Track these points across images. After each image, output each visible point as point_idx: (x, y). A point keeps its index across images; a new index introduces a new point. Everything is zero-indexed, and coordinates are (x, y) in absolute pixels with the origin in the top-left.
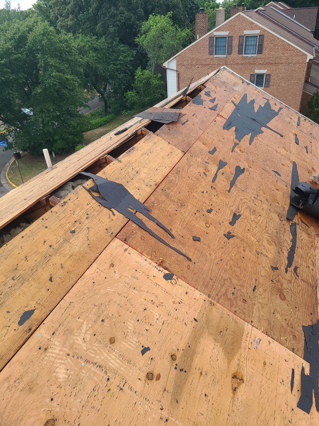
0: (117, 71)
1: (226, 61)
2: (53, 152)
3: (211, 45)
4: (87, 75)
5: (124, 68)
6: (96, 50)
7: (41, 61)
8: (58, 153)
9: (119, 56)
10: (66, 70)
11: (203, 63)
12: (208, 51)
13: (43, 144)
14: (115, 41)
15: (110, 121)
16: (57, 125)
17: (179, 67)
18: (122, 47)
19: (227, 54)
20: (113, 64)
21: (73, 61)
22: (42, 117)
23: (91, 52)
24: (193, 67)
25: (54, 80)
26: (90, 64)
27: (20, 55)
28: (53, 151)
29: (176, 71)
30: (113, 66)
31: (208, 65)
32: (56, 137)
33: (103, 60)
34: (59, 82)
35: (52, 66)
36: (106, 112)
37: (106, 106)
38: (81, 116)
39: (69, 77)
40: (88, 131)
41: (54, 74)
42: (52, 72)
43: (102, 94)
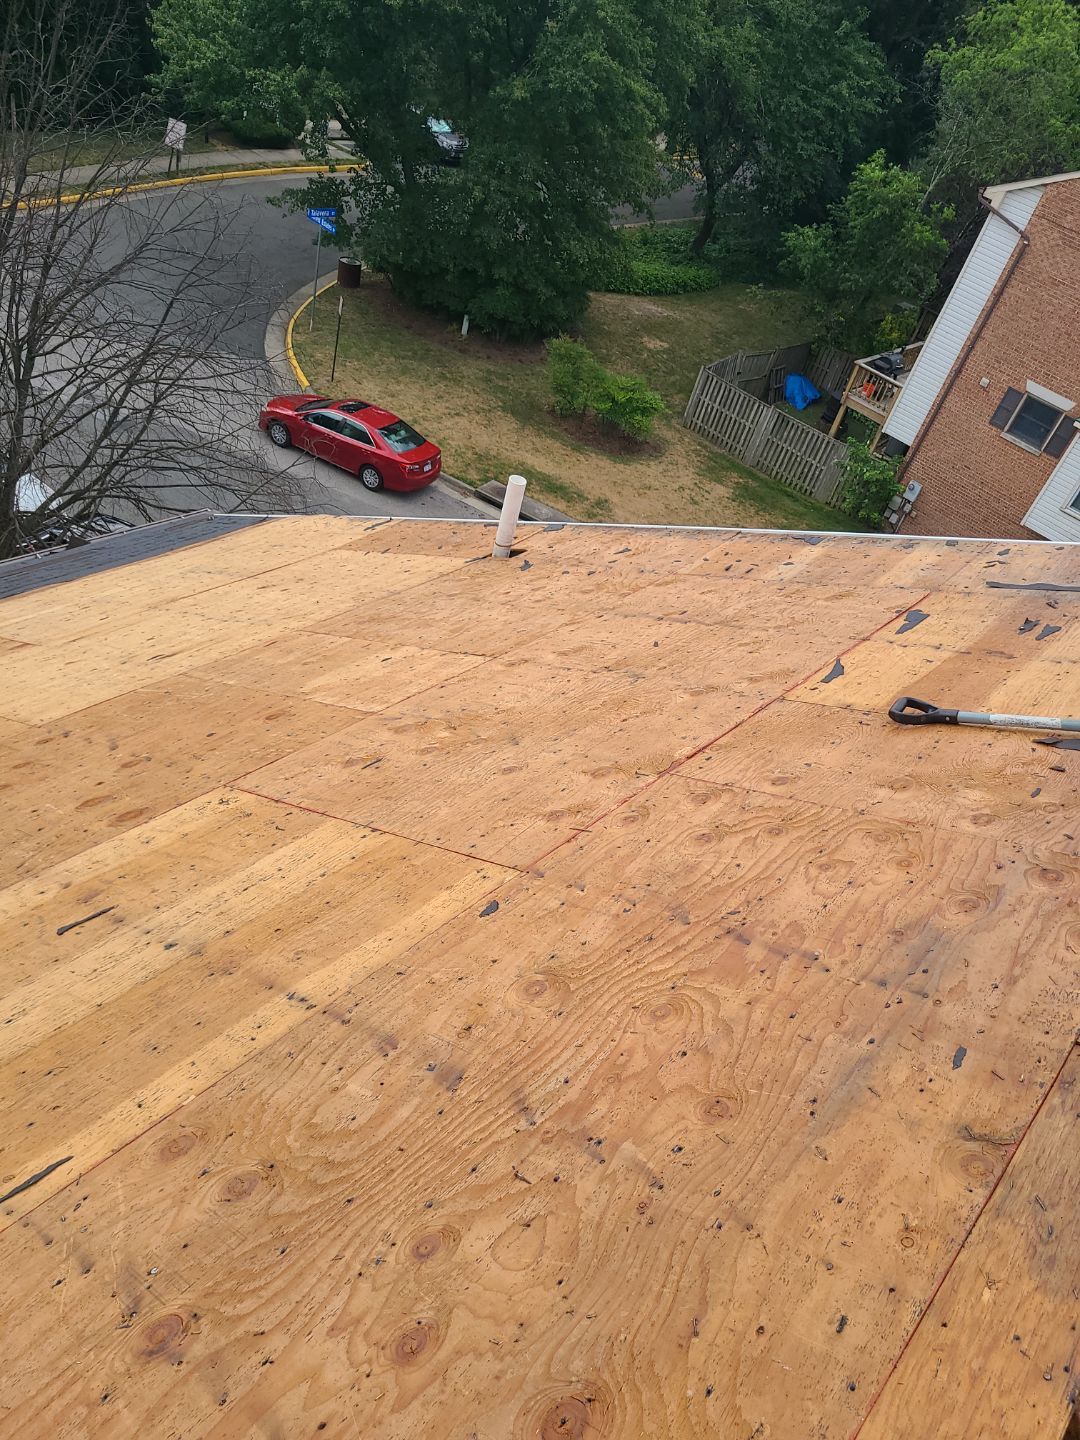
2: (466, 317)
4: (696, 99)
8: (483, 329)
13: (449, 278)
15: (695, 290)
16: (519, 232)
17: (1042, 224)
22: (486, 185)
28: (469, 314)
32: (500, 272)
35: (600, 23)
36: (696, 252)
37: (707, 231)
38: (614, 239)
39: (640, 88)
40: (609, 291)
41: (595, 56)
42: (592, 46)
43: (712, 186)
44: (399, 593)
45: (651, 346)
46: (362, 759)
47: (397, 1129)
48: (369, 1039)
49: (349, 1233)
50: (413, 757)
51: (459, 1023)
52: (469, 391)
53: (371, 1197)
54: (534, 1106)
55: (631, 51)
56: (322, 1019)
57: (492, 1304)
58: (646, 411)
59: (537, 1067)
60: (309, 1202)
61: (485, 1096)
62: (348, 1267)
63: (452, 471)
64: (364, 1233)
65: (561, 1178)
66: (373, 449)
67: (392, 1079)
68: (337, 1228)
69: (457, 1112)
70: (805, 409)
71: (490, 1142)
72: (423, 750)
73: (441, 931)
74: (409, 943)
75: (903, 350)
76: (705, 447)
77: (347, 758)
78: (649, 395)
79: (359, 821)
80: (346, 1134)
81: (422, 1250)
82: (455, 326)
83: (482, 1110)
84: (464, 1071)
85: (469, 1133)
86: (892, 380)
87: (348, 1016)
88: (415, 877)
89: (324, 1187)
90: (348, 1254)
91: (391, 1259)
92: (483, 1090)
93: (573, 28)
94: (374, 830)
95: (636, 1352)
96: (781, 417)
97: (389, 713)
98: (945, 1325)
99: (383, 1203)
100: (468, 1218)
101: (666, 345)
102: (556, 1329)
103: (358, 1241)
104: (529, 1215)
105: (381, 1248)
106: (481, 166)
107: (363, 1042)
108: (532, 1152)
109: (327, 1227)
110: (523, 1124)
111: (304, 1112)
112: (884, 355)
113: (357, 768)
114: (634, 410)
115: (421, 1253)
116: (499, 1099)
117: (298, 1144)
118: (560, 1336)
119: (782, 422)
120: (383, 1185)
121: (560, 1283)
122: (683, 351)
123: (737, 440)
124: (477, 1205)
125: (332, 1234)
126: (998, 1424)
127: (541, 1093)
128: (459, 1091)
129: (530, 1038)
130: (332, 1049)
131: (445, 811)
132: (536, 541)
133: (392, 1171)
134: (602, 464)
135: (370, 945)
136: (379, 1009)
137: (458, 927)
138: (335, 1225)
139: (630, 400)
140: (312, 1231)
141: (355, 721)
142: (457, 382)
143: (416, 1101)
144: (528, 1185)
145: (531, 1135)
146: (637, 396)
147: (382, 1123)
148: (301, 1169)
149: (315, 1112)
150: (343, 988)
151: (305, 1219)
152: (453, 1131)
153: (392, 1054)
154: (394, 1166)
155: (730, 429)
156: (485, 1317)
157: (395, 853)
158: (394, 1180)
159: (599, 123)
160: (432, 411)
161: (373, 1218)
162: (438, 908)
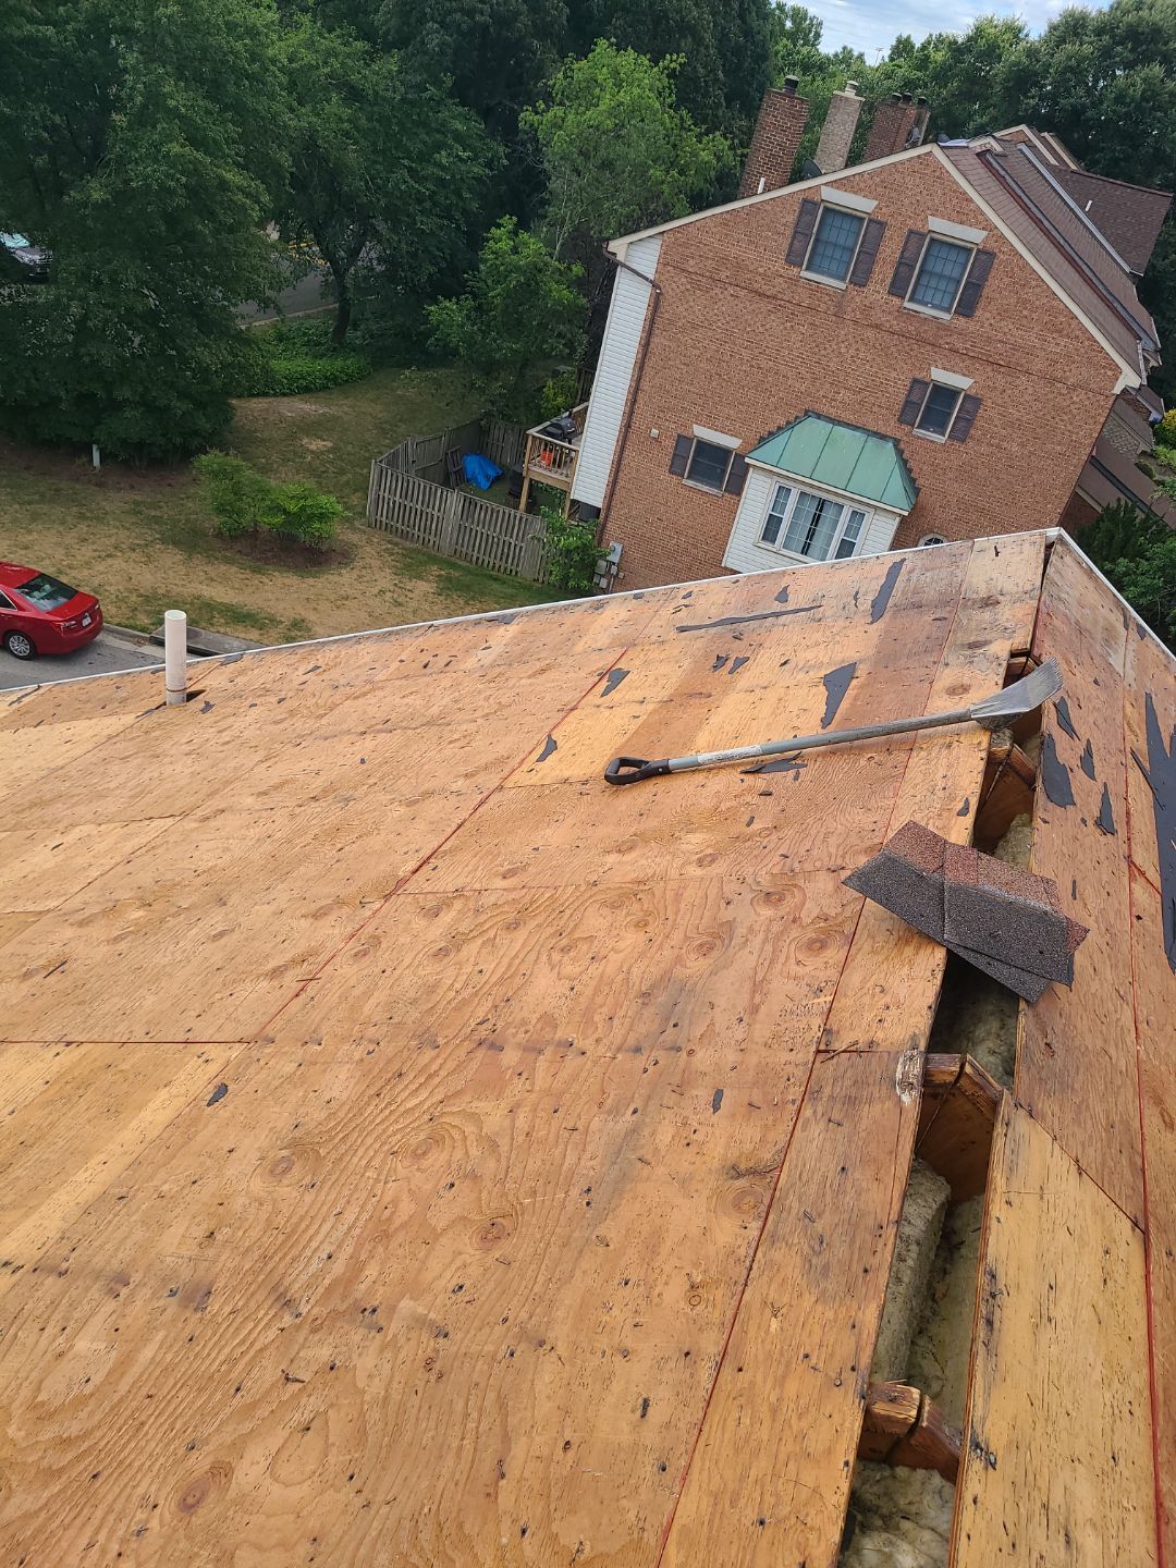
0: (420, 202)
1: (839, 305)
2: (95, 447)
3: (800, 231)
4: (299, 182)
5: (446, 198)
6: (354, 94)
7: (136, 82)
8: (117, 456)
9: (438, 147)
10: (227, 144)
11: (756, 286)
12: (786, 246)
13: (63, 406)
14: (438, 83)
15: (347, 381)
16: (136, 345)
17: (668, 272)
18: (460, 120)
19: (851, 282)
20: (410, 169)
21: (263, 118)
22: (83, 299)
23: (335, 97)
24: (717, 291)
25: (172, 171)
26: (320, 142)
27: (50, 31)
28: (97, 443)
29: (651, 282)
30: (408, 179)
31: (775, 298)
32: (123, 393)
33: (374, 144)
34: (185, 186)
35: (174, 113)
36: (337, 340)
37: (344, 319)
38: (244, 339)
39: (232, 177)
40: (253, 396)
41: (176, 148)
42: (170, 138)
43: (338, 271)
44: (62, 768)
45: (313, 447)
46: (44, 967)
47: (141, 1375)
48: (95, 1283)
49: (99, 1513)
50: (104, 949)
51: (199, 1232)
52: (117, 528)
53: (121, 1462)
54: (296, 1296)
55: (214, 139)
56: (34, 1278)
57: (278, 1530)
58: (322, 517)
59: (294, 1252)
60: (46, 1494)
61: (241, 1303)
62: (104, 1551)
63: (117, 620)
64: (118, 1507)
65: (338, 1364)
66: (15, 612)
67: (129, 1320)
68: (85, 1512)
69: (210, 1332)
70: (490, 487)
71: (252, 1352)
72: (115, 939)
73: (165, 1135)
74: (128, 1159)
75: (570, 413)
76: (396, 544)
77: (24, 969)
78: (323, 499)
79: (50, 1038)
80: (82, 1401)
81: (190, 1500)
82: (85, 459)
83: (239, 1320)
84: (212, 1284)
85: (227, 1351)
86: (567, 445)
87: (65, 1266)
88: (126, 1085)
89: (61, 1471)
90: (102, 1537)
91: (154, 1524)
92: (238, 1297)
93: (142, 120)
94: (69, 1044)
95: (442, 1519)
96: (468, 501)
97: (68, 906)
98: (740, 1370)
99: (137, 1464)
100: (238, 1446)
101: (329, 444)
102: (354, 1529)
103: (112, 1518)
104: (307, 1416)
105: (141, 1515)
106: (73, 280)
107: (87, 1289)
108: (302, 1347)
109: (72, 1515)
110: (287, 1320)
111: (25, 1392)
112: (554, 420)
113: (38, 978)
114: (311, 518)
115: (188, 1506)
116: (257, 1302)
117: (23, 1433)
118: (360, 1535)
119: (469, 505)
120: (133, 1444)
121: (351, 1478)
122: (350, 448)
123: (428, 531)
124: (248, 1426)
125: (78, 1522)
126: (801, 1448)
127: (304, 1277)
128: (209, 1308)
129: (283, 1222)
130: (49, 1311)
131: (151, 999)
132: (213, 677)
133: (143, 1424)
134: (287, 581)
135: (81, 1176)
136: (101, 1247)
137: (183, 1126)
138: (82, 1509)
139: (303, 508)
140: (54, 1526)
141: (28, 925)
142: (100, 519)
143: (160, 1335)
144: (301, 1385)
145: (298, 1328)
146: (309, 502)
147: (123, 1374)
148: (30, 1460)
149: (39, 1389)
150: (54, 1235)
151: (43, 1515)
152: (209, 1355)
153: (124, 1292)
154: (143, 1418)
155: (417, 521)
156: (274, 1547)
157: (98, 1063)
158: (147, 1433)
159: (197, 219)
160: (79, 558)
161: (125, 1486)
162: (157, 1112)
